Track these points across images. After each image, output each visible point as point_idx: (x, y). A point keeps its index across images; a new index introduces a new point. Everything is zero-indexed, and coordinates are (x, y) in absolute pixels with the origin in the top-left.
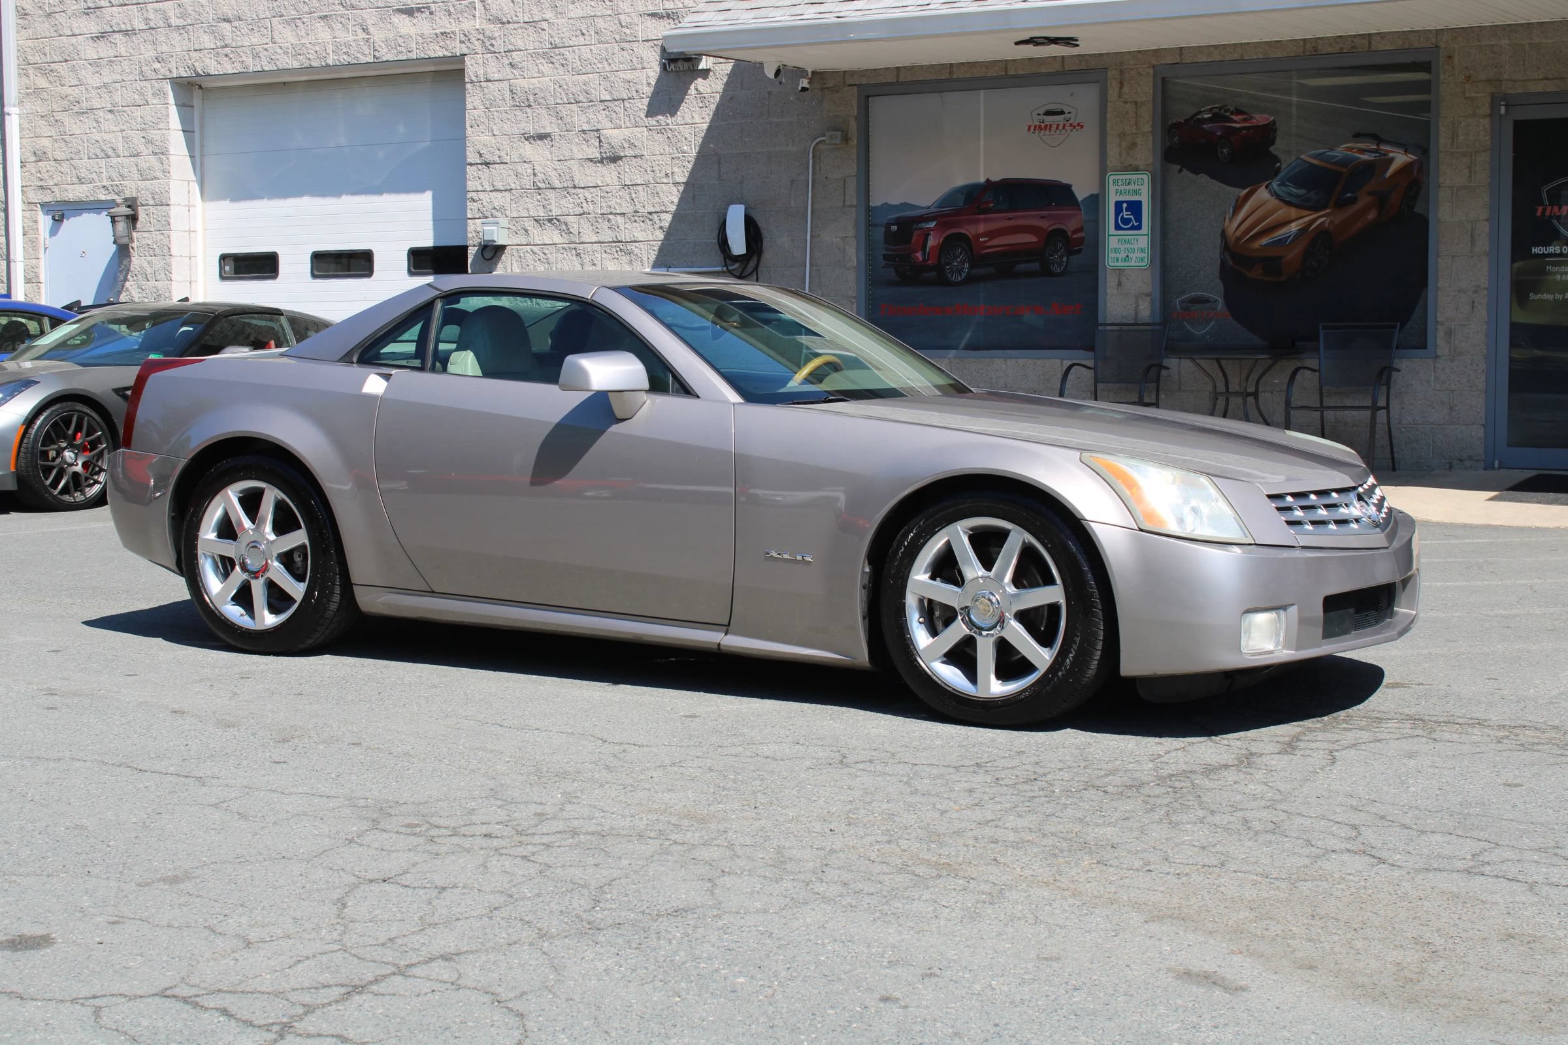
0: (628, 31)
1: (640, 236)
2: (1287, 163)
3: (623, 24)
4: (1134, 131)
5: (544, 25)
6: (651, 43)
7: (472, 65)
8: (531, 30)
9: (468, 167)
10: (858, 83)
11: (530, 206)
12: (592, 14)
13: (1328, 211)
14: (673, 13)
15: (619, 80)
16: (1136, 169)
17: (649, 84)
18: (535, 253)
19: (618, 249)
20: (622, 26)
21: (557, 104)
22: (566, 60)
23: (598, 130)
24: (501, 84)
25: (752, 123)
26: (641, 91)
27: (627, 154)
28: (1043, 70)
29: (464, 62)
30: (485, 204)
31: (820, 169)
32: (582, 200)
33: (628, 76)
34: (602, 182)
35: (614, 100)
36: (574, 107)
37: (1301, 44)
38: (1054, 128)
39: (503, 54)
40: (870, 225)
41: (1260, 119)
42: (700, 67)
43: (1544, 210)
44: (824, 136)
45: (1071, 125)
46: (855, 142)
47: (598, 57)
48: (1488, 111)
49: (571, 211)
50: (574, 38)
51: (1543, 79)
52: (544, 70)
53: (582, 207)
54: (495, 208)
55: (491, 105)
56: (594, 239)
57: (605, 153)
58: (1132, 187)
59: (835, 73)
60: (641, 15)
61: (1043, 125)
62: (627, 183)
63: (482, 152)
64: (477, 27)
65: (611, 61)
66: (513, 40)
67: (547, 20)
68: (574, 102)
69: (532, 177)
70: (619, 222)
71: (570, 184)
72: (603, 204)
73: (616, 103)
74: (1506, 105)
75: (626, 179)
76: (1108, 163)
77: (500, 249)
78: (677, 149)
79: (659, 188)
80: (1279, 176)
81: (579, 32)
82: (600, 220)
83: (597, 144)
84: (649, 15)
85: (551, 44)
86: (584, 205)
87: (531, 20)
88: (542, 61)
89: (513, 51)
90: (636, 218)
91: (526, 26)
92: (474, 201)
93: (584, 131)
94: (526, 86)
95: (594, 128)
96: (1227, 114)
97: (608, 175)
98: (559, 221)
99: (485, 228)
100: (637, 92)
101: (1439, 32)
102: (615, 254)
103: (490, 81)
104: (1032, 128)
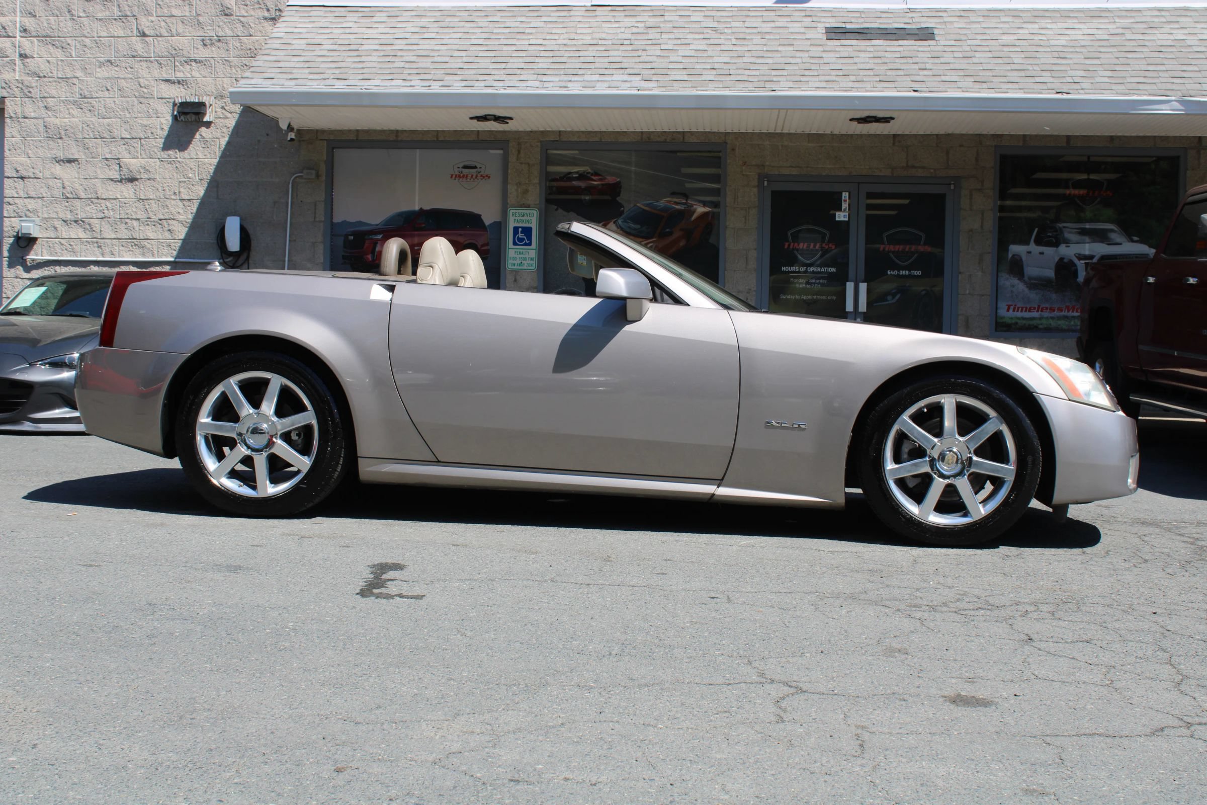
0: (145, 91)
1: (151, 235)
2: (628, 208)
3: (142, 85)
4: (527, 182)
5: (75, 81)
6: (164, 101)
7: (11, 105)
8: (63, 84)
9: (6, 179)
10: (326, 138)
11: (59, 210)
12: (116, 76)
13: (654, 239)
14: (183, 80)
15: (137, 125)
16: (529, 207)
17: (162, 129)
18: (62, 244)
19: (133, 244)
20: (141, 87)
21: (85, 138)
22: (93, 107)
23: (119, 159)
24: (36, 121)
25: (244, 161)
26: (155, 134)
27: (142, 177)
28: (464, 138)
29: (4, 103)
30: (20, 207)
31: (297, 196)
32: (104, 207)
33: (145, 122)
34: (121, 196)
35: (133, 138)
36: (99, 141)
37: (640, 134)
38: (469, 177)
39: (39, 99)
40: (333, 235)
41: (610, 179)
42: (205, 120)
43: (789, 245)
44: (302, 172)
45: (481, 176)
46: (324, 178)
47: (120, 107)
48: (757, 184)
49: (94, 215)
50: (100, 93)
51: (789, 167)
52: (73, 113)
53: (104, 213)
54: (29, 210)
55: (28, 135)
56: (113, 236)
57: (124, 175)
58: (525, 218)
59: (309, 131)
60: (156, 80)
61: (462, 175)
62: (141, 198)
63: (18, 169)
64: (17, 78)
65: (131, 111)
66: (48, 90)
67: (78, 78)
68: (98, 137)
69: (62, 189)
70: (135, 225)
71: (94, 196)
72: (122, 212)
73: (134, 140)
74: (768, 181)
75: (141, 195)
76: (509, 201)
77: (34, 240)
78: (184, 176)
79: (168, 202)
80: (623, 216)
81: (104, 88)
82: (118, 223)
83: (117, 168)
84: (163, 80)
85: (81, 95)
86: (106, 211)
87: (64, 77)
88: (73, 106)
89: (48, 98)
90: (149, 223)
91: (60, 80)
92: (10, 204)
93: (107, 159)
94: (59, 124)
95: (116, 157)
96: (589, 175)
97: (127, 191)
98: (83, 222)
99: (23, 224)
100: (152, 133)
101: (727, 134)
102: (131, 247)
103: (27, 118)
104: (454, 176)
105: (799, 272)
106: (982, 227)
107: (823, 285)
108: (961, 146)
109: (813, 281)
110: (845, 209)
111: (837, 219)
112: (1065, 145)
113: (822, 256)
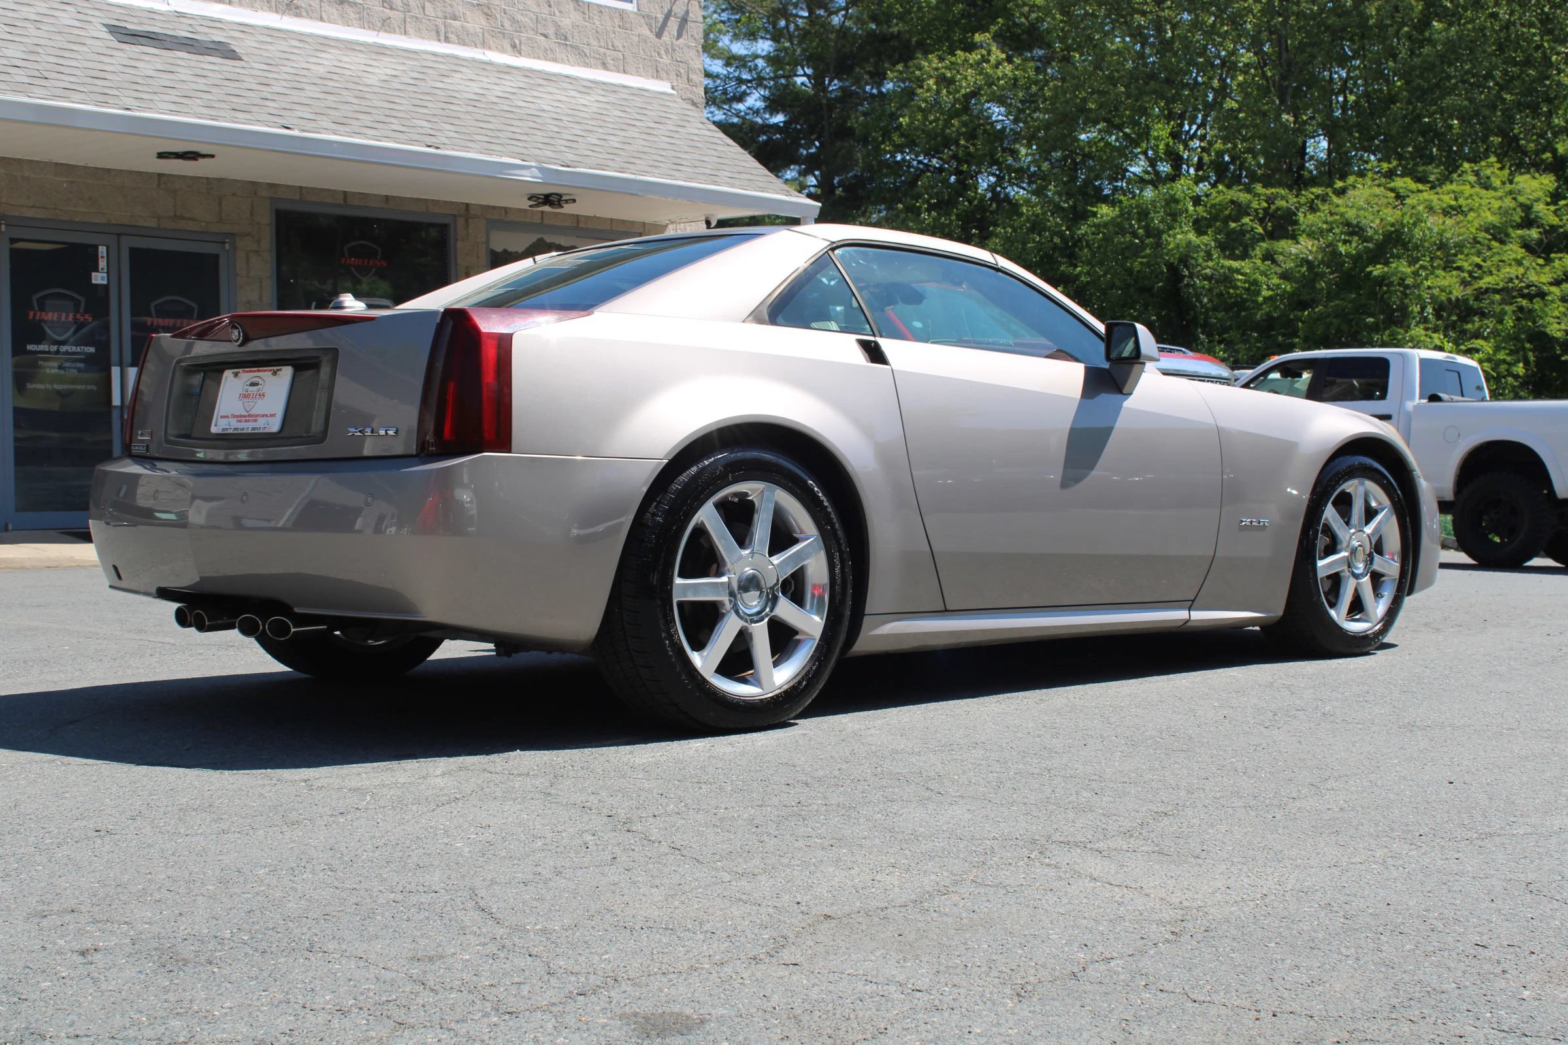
43: (35, 315)
74: (7, 225)
105: (49, 352)
106: (261, 299)
107: (79, 370)
108: (234, 195)
109: (67, 365)
110: (103, 269)
111: (94, 282)
112: (342, 202)
113: (75, 333)
